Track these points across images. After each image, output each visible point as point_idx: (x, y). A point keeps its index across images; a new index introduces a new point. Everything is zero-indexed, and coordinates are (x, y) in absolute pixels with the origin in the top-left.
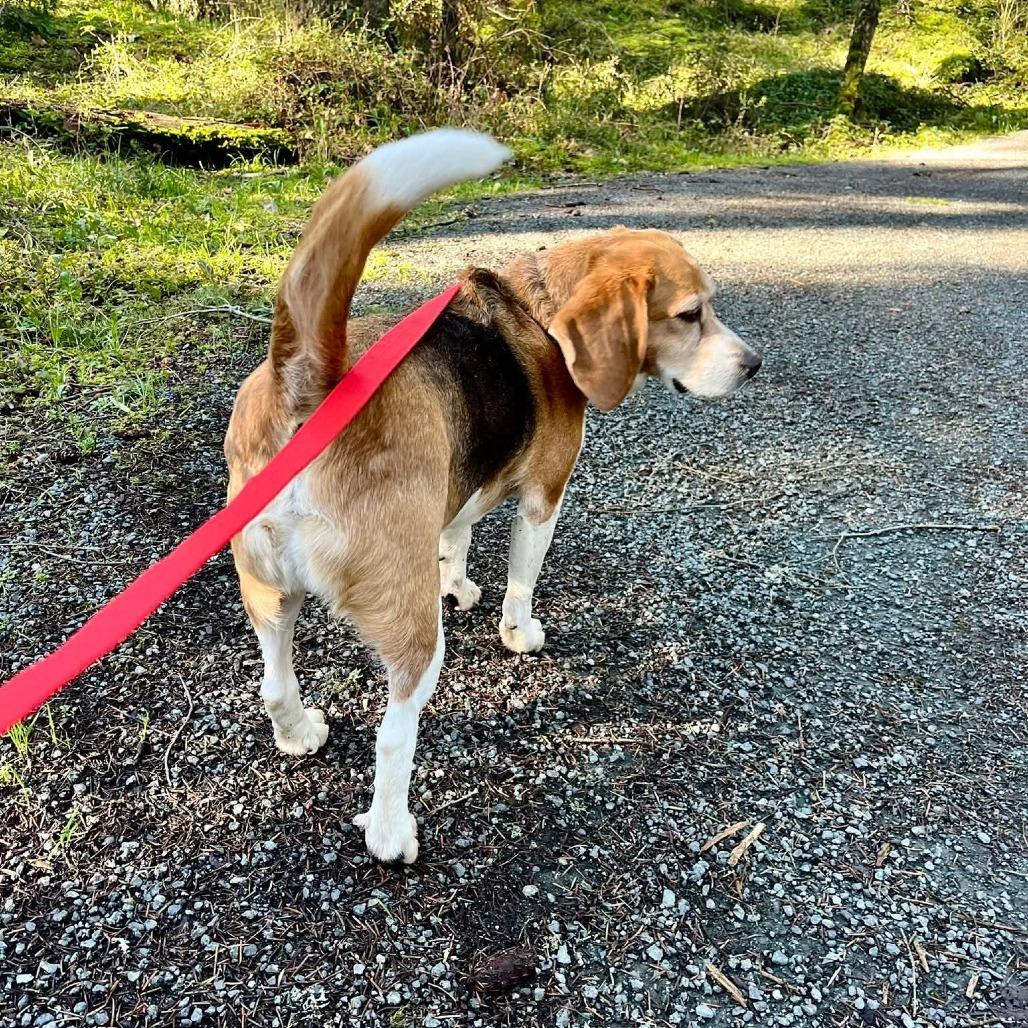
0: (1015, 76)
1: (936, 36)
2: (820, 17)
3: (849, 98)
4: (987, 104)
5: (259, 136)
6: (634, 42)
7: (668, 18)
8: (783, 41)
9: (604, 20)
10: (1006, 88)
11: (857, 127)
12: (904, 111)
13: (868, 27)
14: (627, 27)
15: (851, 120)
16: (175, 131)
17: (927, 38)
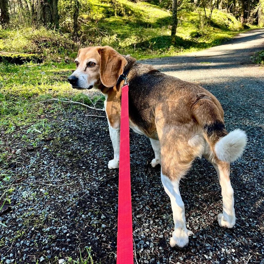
0: (207, 36)
1: (188, 28)
2: (161, 24)
3: (173, 42)
4: (202, 42)
5: (31, 56)
6: (119, 31)
7: (126, 25)
8: (154, 30)
9: (111, 26)
10: (205, 38)
11: (176, 48)
12: (185, 44)
13: (175, 25)
14: (116, 27)
15: (174, 47)
16: (7, 56)
17: (186, 28)
